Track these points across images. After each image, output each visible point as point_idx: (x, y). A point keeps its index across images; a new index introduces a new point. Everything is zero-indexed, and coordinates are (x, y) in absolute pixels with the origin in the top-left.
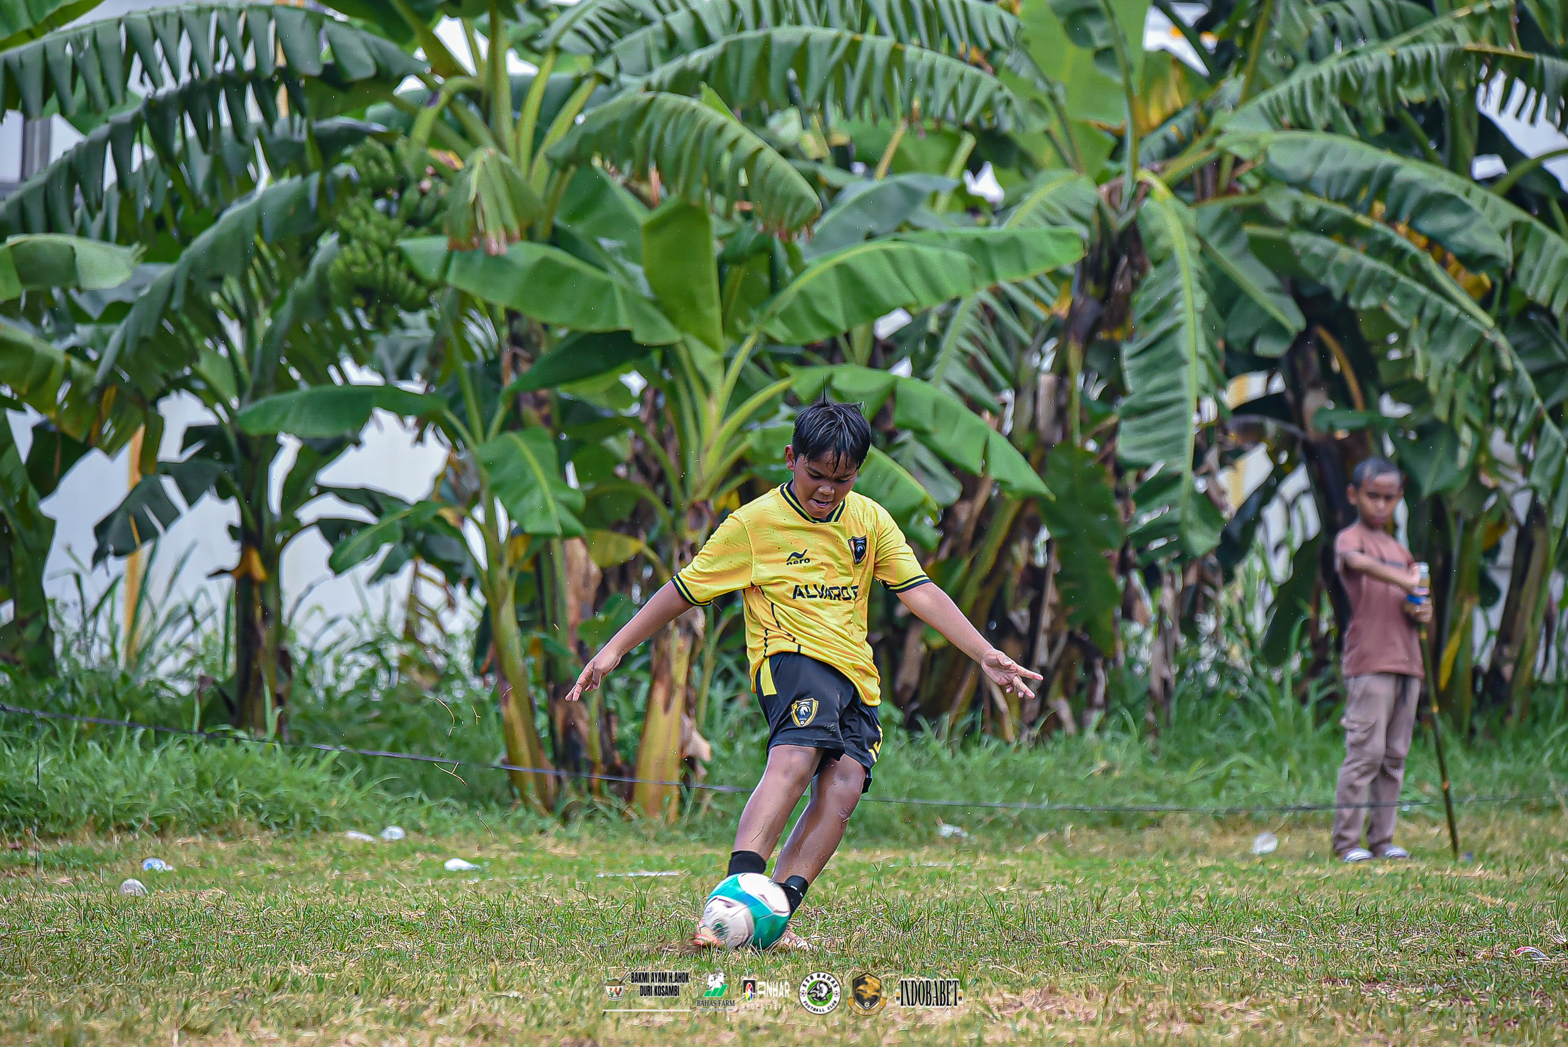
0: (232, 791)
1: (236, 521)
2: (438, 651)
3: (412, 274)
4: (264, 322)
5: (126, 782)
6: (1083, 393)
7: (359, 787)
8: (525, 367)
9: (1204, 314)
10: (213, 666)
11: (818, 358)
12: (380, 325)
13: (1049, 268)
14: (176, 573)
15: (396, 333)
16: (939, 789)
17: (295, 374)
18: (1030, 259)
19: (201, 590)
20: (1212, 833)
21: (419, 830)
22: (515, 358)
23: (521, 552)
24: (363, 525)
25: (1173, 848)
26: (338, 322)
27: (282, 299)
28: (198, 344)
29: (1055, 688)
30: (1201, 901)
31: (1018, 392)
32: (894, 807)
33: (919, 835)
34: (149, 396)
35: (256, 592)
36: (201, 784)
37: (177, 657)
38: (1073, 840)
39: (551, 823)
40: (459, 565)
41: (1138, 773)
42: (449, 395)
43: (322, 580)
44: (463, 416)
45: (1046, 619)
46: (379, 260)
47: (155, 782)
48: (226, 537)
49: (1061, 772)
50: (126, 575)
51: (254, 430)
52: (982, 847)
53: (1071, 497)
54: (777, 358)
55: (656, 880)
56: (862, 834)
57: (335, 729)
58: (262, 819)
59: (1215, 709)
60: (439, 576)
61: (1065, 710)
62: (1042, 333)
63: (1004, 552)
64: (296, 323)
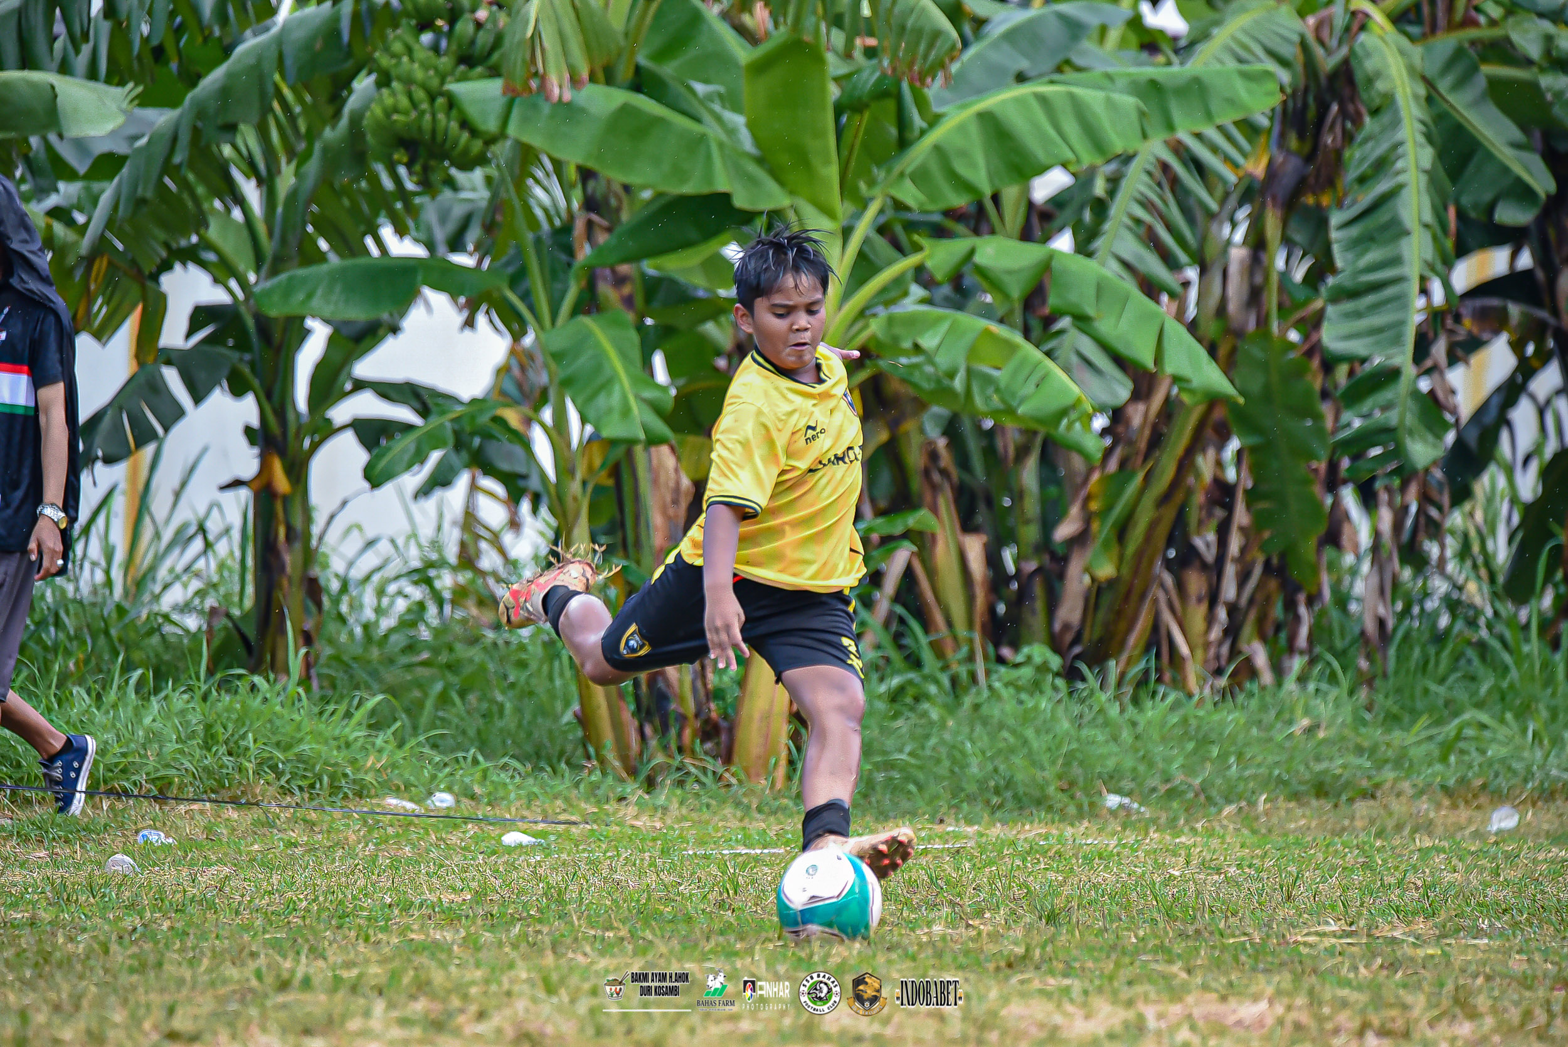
0: (247, 749)
1: (255, 422)
2: (499, 580)
3: (465, 124)
4: (287, 180)
5: (118, 736)
6: (1285, 276)
7: (401, 745)
8: (602, 238)
9: (1430, 174)
10: (227, 596)
11: (960, 228)
12: (427, 185)
13: (1238, 116)
14: (184, 484)
15: (447, 194)
16: (1104, 750)
17: (323, 245)
18: (1215, 106)
19: (214, 505)
20: (1439, 806)
21: (473, 797)
22: (590, 224)
23: (597, 462)
24: (408, 427)
25: (1390, 824)
26: (375, 180)
27: (307, 155)
28: (206, 206)
29: (1248, 629)
30: (1417, 888)
31: (1203, 271)
32: (1049, 773)
33: (1080, 807)
34: (148, 268)
35: (279, 507)
36: (209, 740)
37: (185, 586)
38: (1267, 813)
39: (633, 789)
40: (524, 477)
41: (1347, 732)
42: (510, 270)
43: (358, 494)
44: (526, 297)
45: (1235, 545)
46: (425, 106)
47: (154, 737)
48: (243, 442)
49: (1254, 731)
50: (122, 486)
51: (274, 312)
52: (1154, 821)
53: (1267, 395)
54: (911, 226)
55: (757, 860)
56: (1010, 805)
57: (374, 674)
58: (283, 782)
59: (1445, 654)
60: (499, 489)
61: (1261, 658)
62: (1233, 201)
63: (1186, 463)
64: (326, 179)
